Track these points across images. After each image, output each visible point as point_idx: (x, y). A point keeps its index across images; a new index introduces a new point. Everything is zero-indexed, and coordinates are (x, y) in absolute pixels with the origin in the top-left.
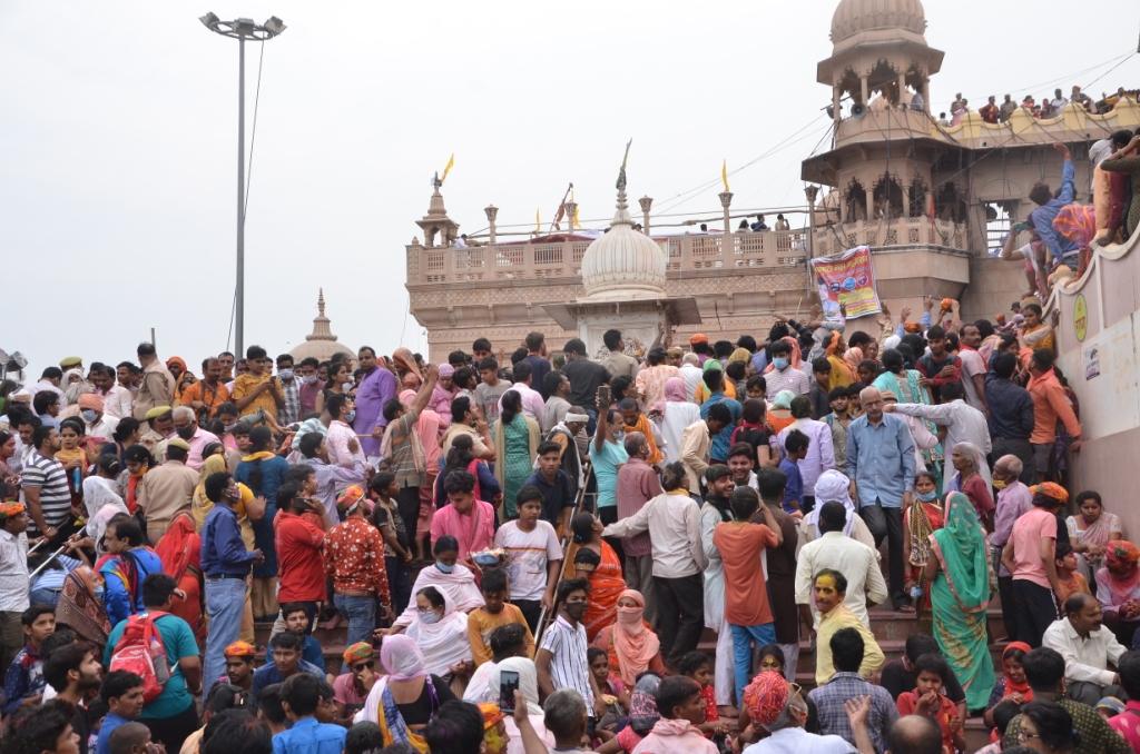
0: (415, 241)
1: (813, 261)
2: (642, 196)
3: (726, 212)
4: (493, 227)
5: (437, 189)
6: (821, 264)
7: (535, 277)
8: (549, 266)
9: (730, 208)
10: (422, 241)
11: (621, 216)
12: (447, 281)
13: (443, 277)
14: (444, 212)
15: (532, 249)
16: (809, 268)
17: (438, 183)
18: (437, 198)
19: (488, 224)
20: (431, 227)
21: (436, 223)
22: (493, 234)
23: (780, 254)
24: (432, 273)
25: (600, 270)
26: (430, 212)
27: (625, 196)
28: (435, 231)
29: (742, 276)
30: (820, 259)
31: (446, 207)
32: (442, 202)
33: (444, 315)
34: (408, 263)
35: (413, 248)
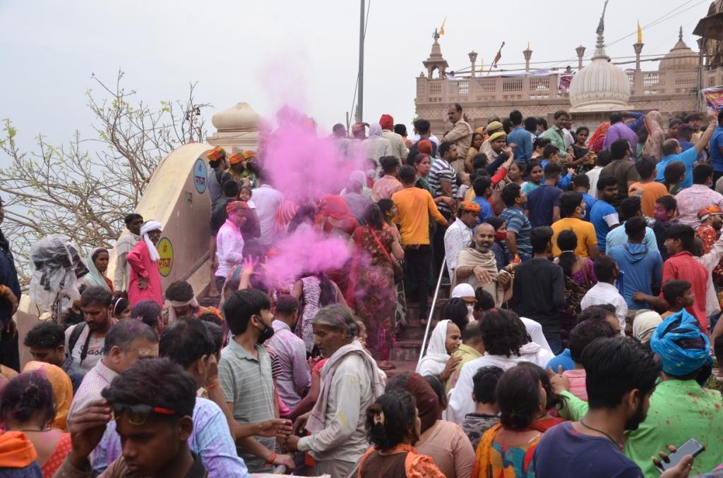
0: (422, 75)
1: (704, 90)
2: (578, 46)
3: (638, 57)
4: (473, 67)
5: (436, 40)
6: (710, 92)
7: (504, 100)
8: (512, 93)
9: (641, 54)
10: (426, 75)
11: (600, 52)
12: (443, 102)
13: (440, 99)
14: (441, 55)
15: (501, 81)
16: (699, 96)
17: (437, 36)
18: (436, 46)
19: (470, 64)
20: (432, 65)
21: (436, 62)
22: (473, 71)
23: (677, 86)
24: (433, 96)
25: (586, 90)
26: (431, 55)
27: (603, 38)
28: (433, 69)
29: (649, 101)
30: (709, 89)
31: (442, 52)
32: (439, 49)
33: (441, 124)
34: (418, 89)
35: (421, 79)
